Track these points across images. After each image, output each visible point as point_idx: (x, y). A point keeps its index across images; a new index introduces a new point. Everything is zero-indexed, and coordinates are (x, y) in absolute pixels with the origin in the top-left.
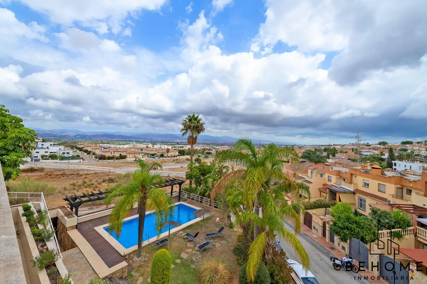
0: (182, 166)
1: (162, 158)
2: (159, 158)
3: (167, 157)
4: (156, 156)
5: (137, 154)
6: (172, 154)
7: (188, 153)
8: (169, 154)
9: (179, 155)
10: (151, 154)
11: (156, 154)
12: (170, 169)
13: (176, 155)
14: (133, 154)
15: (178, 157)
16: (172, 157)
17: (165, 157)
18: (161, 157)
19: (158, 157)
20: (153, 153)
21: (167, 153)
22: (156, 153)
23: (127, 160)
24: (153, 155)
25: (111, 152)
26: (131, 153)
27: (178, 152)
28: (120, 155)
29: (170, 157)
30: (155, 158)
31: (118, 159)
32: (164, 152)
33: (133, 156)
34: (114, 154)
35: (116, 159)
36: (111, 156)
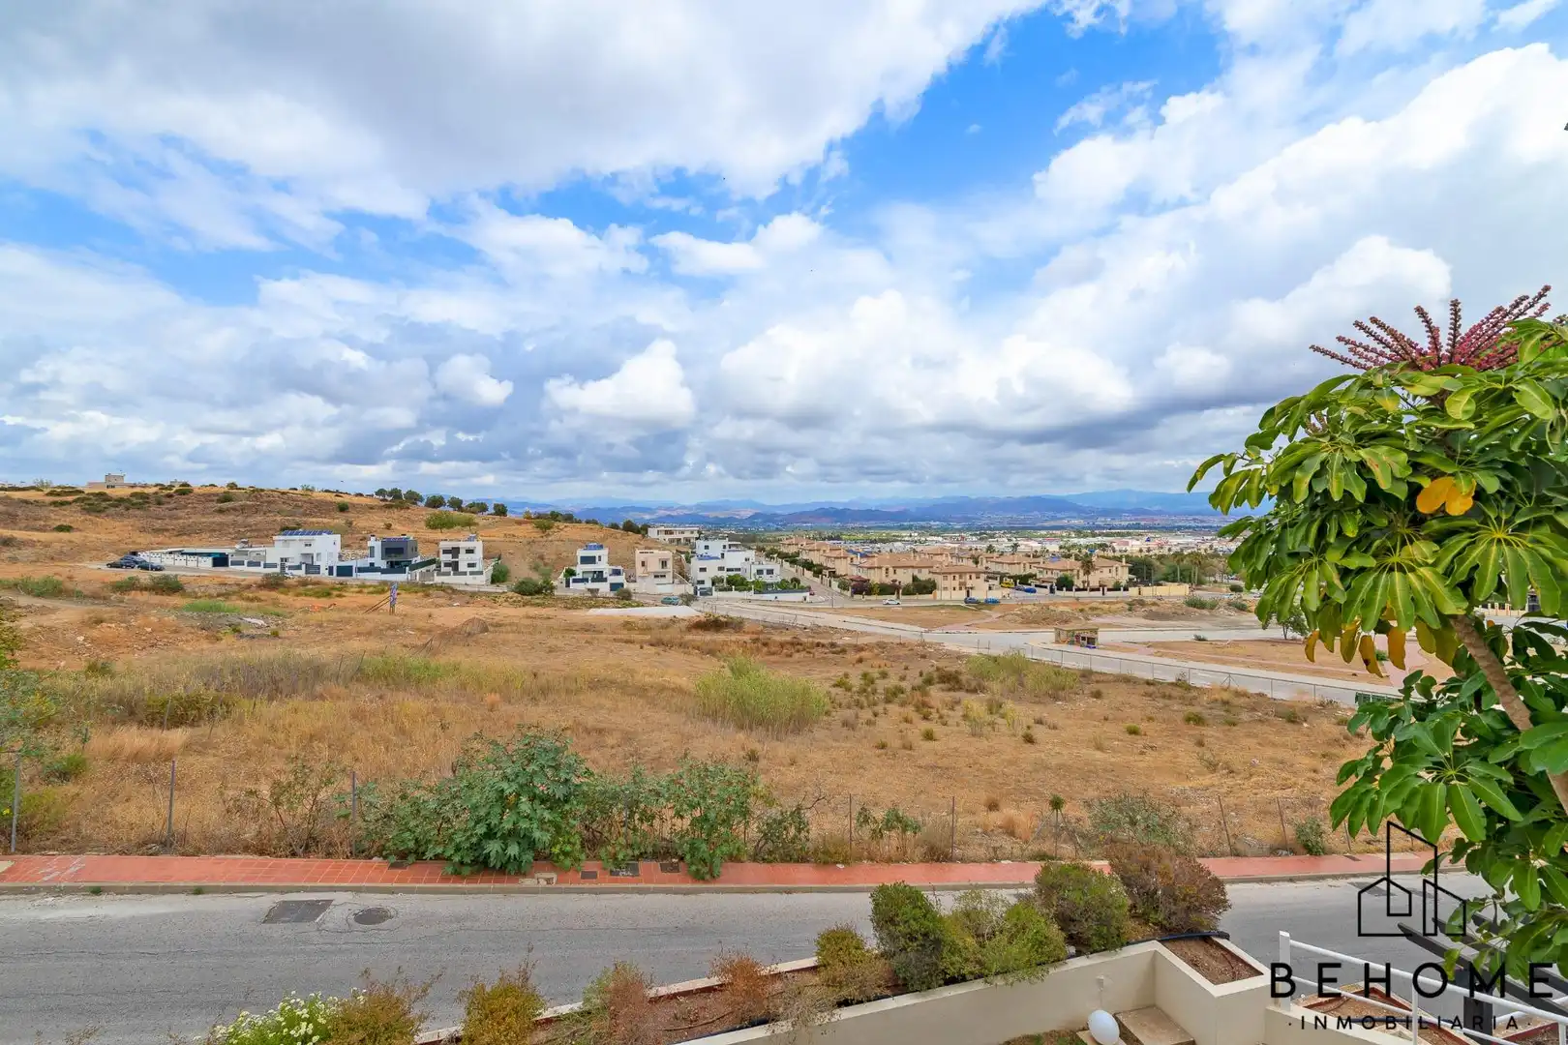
0: (1202, 634)
1: (1064, 593)
2: (1052, 591)
3: (1086, 590)
4: (1038, 583)
5: (970, 578)
6: (1102, 575)
7: (1175, 572)
8: (1094, 579)
9: (1131, 583)
10: (1015, 578)
11: (1032, 576)
12: (1149, 645)
13: (1124, 583)
14: (957, 576)
15: (1133, 591)
16: (1109, 590)
17: (1077, 590)
18: (1060, 589)
19: (1046, 587)
20: (1023, 573)
21: (1081, 573)
22: (1034, 571)
23: (938, 598)
24: (1024, 580)
25: (887, 569)
26: (950, 573)
27: (1127, 570)
28: (915, 578)
29: (1098, 590)
30: (1035, 592)
31: (908, 592)
32: (1072, 570)
33: (956, 583)
34: (894, 577)
35: (903, 594)
36: (888, 581)
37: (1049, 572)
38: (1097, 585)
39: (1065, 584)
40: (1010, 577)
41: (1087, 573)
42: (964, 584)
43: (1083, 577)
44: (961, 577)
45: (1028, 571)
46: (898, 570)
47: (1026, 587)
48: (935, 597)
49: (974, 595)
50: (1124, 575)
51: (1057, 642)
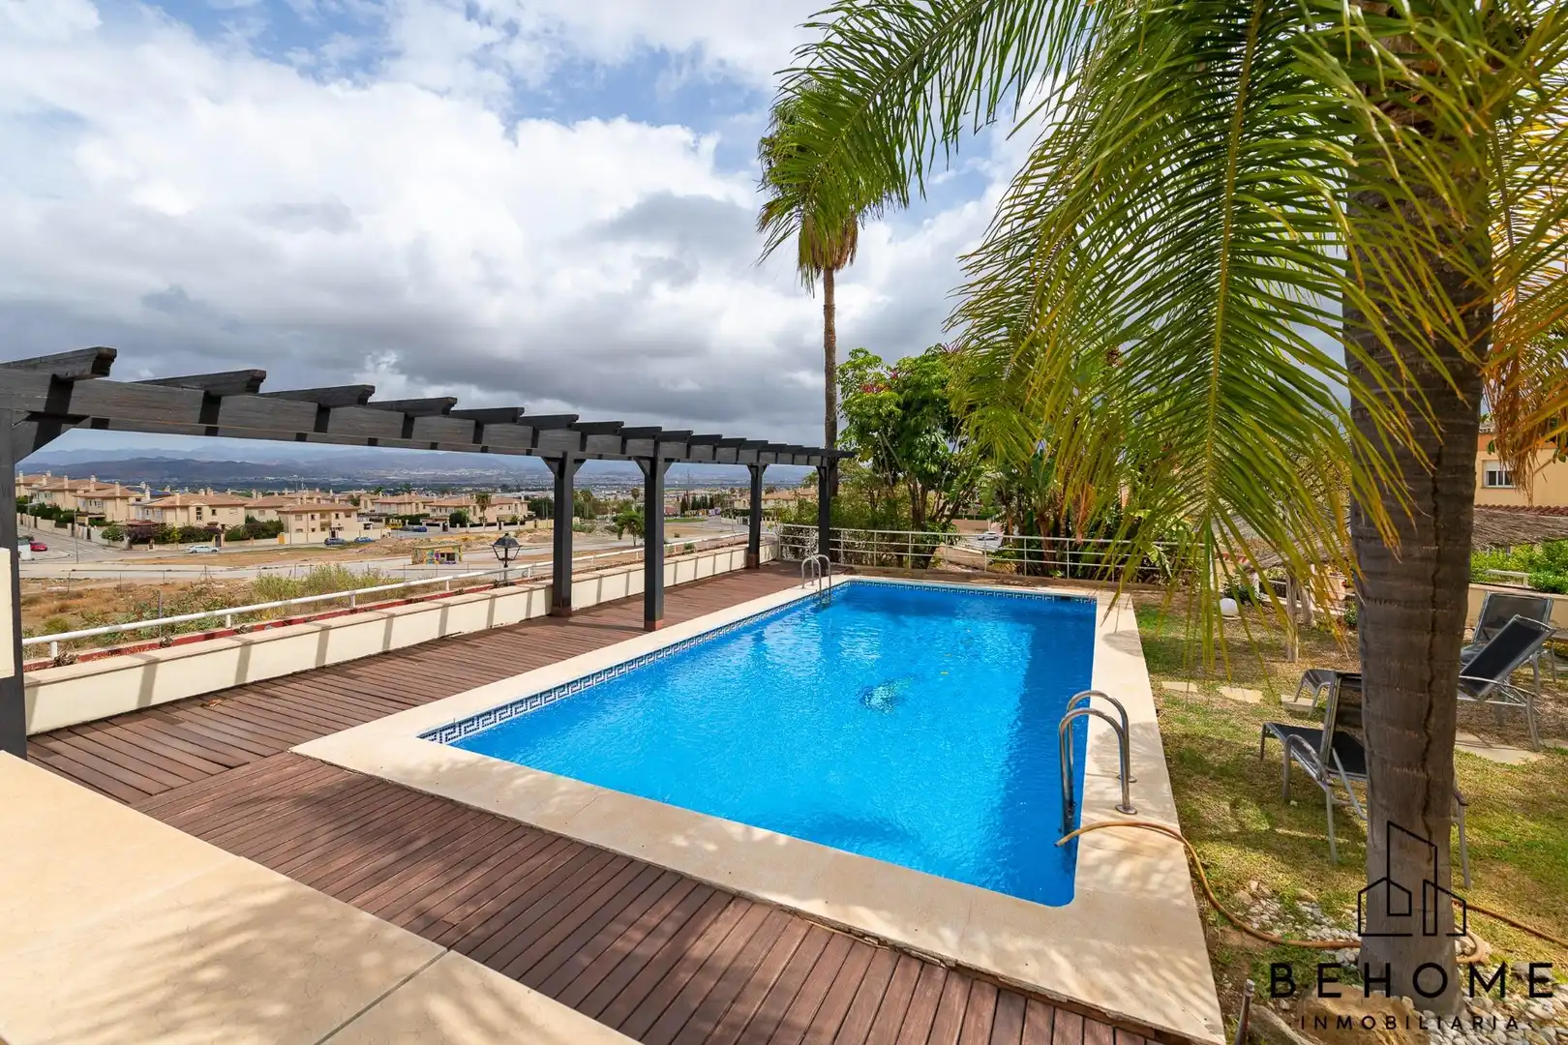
1: (458, 529)
2: (445, 528)
3: (481, 525)
4: (430, 521)
5: (337, 516)
6: (502, 512)
8: (491, 514)
9: (530, 518)
10: (403, 518)
11: (426, 516)
13: (521, 517)
14: (317, 516)
15: (530, 524)
16: (505, 524)
17: (471, 526)
18: (453, 526)
19: (438, 525)
20: (414, 513)
21: (478, 509)
22: (428, 510)
23: (287, 542)
24: (414, 520)
25: (199, 509)
26: (307, 512)
27: (525, 507)
28: (249, 520)
29: (495, 524)
30: (425, 531)
31: (234, 536)
32: (468, 507)
33: (317, 523)
34: (214, 519)
35: (226, 540)
36: (203, 524)
37: (443, 510)
38: (495, 521)
39: (458, 520)
40: (398, 518)
41: (483, 508)
42: (329, 524)
43: (480, 514)
44: (322, 516)
45: (422, 511)
46: (218, 510)
47: (415, 527)
48: (282, 541)
49: (340, 535)
50: (523, 511)
51: (414, 563)
